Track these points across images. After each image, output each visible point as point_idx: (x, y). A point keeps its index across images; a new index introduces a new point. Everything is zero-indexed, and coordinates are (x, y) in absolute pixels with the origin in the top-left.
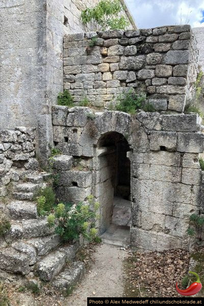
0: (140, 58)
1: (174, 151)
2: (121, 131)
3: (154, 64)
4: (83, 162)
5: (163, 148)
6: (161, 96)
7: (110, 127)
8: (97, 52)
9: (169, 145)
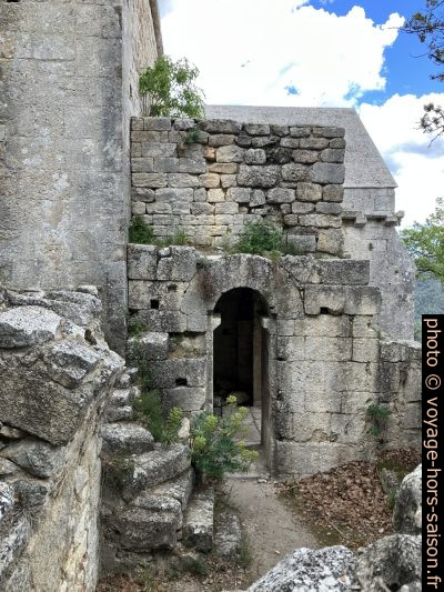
0: (271, 169)
1: (339, 314)
2: (257, 286)
3: (294, 182)
4: (186, 342)
5: (325, 311)
6: (306, 230)
7: (238, 279)
8: (198, 154)
9: (334, 306)
